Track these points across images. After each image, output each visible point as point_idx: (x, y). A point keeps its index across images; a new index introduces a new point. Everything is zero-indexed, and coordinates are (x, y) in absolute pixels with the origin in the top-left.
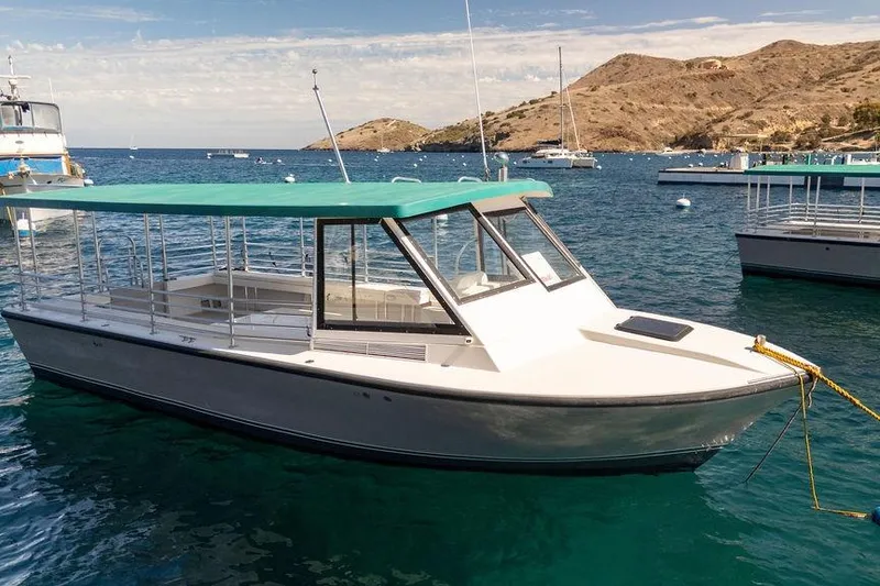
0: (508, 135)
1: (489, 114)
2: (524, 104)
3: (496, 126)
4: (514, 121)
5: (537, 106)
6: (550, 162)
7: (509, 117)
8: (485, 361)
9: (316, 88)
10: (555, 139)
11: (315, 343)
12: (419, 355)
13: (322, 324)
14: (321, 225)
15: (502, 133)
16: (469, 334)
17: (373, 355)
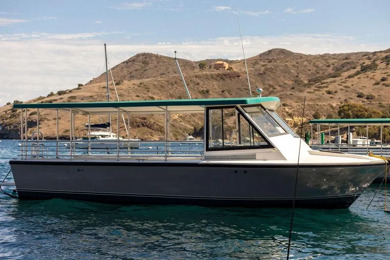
11: (205, 157)
12: (253, 157)
13: (208, 149)
14: (208, 109)
15: (32, 121)
16: (274, 147)
17: (233, 159)
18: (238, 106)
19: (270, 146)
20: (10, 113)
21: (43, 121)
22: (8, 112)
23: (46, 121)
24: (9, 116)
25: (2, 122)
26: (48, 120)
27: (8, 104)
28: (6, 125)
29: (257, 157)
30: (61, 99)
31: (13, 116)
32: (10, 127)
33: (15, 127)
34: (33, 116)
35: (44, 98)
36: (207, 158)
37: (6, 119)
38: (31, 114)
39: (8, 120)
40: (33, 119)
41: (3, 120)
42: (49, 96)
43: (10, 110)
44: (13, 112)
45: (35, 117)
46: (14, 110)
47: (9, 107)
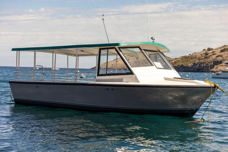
0: (221, 62)
1: (209, 49)
3: (214, 57)
7: (222, 51)
8: (137, 80)
9: (103, 20)
11: (97, 80)
12: (121, 80)
13: (98, 75)
14: (100, 50)
15: (217, 61)
16: (134, 74)
17: (110, 81)
21: (224, 61)
22: (203, 55)
24: (203, 58)
25: (199, 61)
27: (204, 50)
28: (201, 64)
29: (124, 80)
31: (206, 58)
32: (204, 65)
33: (207, 64)
34: (218, 57)
37: (202, 59)
38: (217, 57)
39: (202, 60)
41: (199, 60)
43: (204, 54)
44: (206, 55)
45: (220, 59)
46: (206, 54)
47: (204, 52)
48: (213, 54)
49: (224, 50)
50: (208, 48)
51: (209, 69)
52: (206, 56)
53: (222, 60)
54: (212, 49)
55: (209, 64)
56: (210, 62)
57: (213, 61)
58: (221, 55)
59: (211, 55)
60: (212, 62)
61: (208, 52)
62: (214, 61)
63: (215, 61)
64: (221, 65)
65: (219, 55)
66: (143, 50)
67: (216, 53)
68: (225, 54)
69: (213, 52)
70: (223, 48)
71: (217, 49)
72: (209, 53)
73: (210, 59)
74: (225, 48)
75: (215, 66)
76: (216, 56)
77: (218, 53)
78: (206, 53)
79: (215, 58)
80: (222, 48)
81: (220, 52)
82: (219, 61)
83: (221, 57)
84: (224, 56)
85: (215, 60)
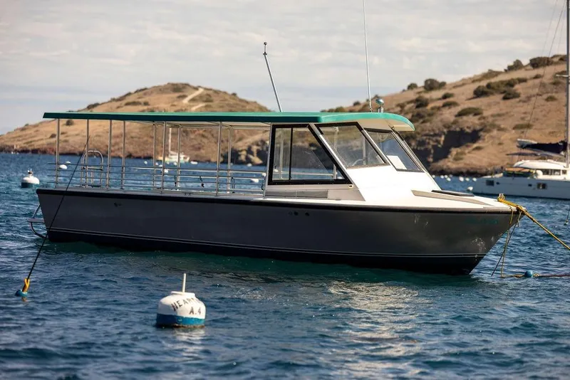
0: (474, 136)
1: (431, 85)
2: (517, 65)
3: (449, 115)
4: (492, 106)
5: (548, 72)
6: (543, 185)
7: (479, 93)
9: (265, 54)
10: (554, 140)
11: (267, 192)
12: (324, 196)
13: (271, 182)
14: (274, 128)
15: (462, 131)
16: (351, 183)
17: (299, 197)
18: (312, 125)
19: (347, 181)
20: (410, 109)
21: (488, 131)
22: (408, 107)
23: (495, 132)
26: (500, 129)
27: (412, 87)
29: (329, 195)
30: (537, 77)
31: (418, 116)
34: (465, 118)
35: (497, 74)
36: (268, 194)
38: (461, 114)
40: (465, 126)
42: (510, 69)
43: (411, 102)
44: (418, 107)
45: (471, 122)
46: (420, 103)
47: (412, 95)
48: (444, 106)
49: (486, 90)
50: (426, 82)
51: (431, 160)
52: (420, 109)
53: (478, 128)
54: (442, 85)
55: (429, 143)
56: (435, 135)
57: (445, 130)
58: (475, 109)
59: (439, 108)
60: (440, 136)
61: (427, 96)
62: (449, 132)
63: (455, 132)
64: (475, 145)
65: (470, 108)
66: (365, 129)
67: (458, 101)
68: (489, 105)
69: (445, 97)
70: (484, 83)
71: (463, 83)
72: (433, 100)
73: (436, 124)
74: (494, 80)
75: (454, 151)
76: (456, 113)
77: (464, 99)
78: (417, 100)
79: (452, 119)
80: (479, 80)
81: (472, 95)
82: (468, 130)
83: (476, 115)
84: (486, 114)
85: (454, 126)
